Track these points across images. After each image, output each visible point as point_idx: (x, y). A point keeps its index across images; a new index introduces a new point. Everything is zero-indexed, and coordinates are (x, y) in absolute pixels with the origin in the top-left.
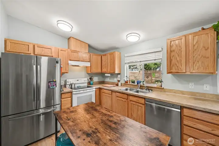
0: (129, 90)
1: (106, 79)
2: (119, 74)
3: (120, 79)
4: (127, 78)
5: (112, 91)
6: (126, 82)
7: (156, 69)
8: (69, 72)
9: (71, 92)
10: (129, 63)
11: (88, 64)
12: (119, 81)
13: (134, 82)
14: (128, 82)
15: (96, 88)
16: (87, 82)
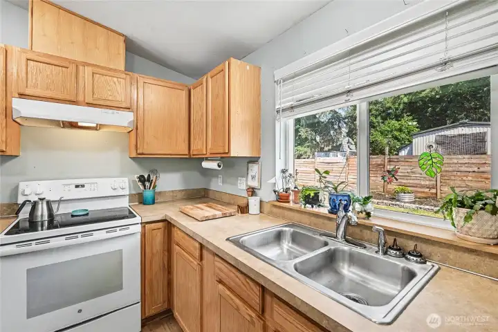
0: (288, 237)
1: (214, 180)
2: (253, 160)
5: (200, 243)
6: (282, 198)
7: (399, 150)
10: (292, 108)
12: (253, 192)
13: (313, 200)
14: (292, 198)
15: (144, 224)
16: (127, 192)
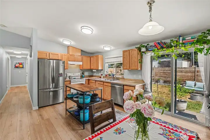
2: (102, 70)
3: (102, 74)
4: (107, 73)
5: (96, 81)
6: (106, 76)
8: (69, 69)
9: (70, 81)
10: (108, 63)
11: (81, 63)
12: (102, 75)
14: (108, 75)
15: (86, 79)
16: (80, 75)
